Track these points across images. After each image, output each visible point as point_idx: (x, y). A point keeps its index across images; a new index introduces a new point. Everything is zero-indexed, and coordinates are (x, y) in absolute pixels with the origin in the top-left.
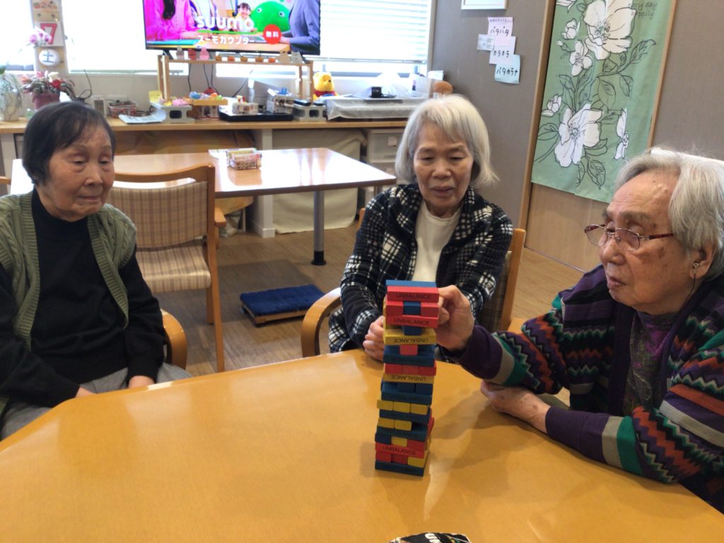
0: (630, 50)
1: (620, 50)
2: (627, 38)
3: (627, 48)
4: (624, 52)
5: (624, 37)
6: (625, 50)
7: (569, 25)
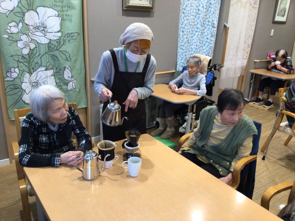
0: (62, 38)
1: (56, 38)
2: (58, 32)
3: (59, 37)
4: (58, 39)
5: (56, 31)
6: (59, 38)
7: (10, 25)
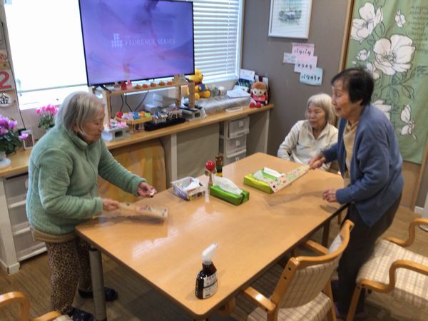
3: (407, 70)
4: (405, 72)
5: (405, 63)
7: (361, 52)
